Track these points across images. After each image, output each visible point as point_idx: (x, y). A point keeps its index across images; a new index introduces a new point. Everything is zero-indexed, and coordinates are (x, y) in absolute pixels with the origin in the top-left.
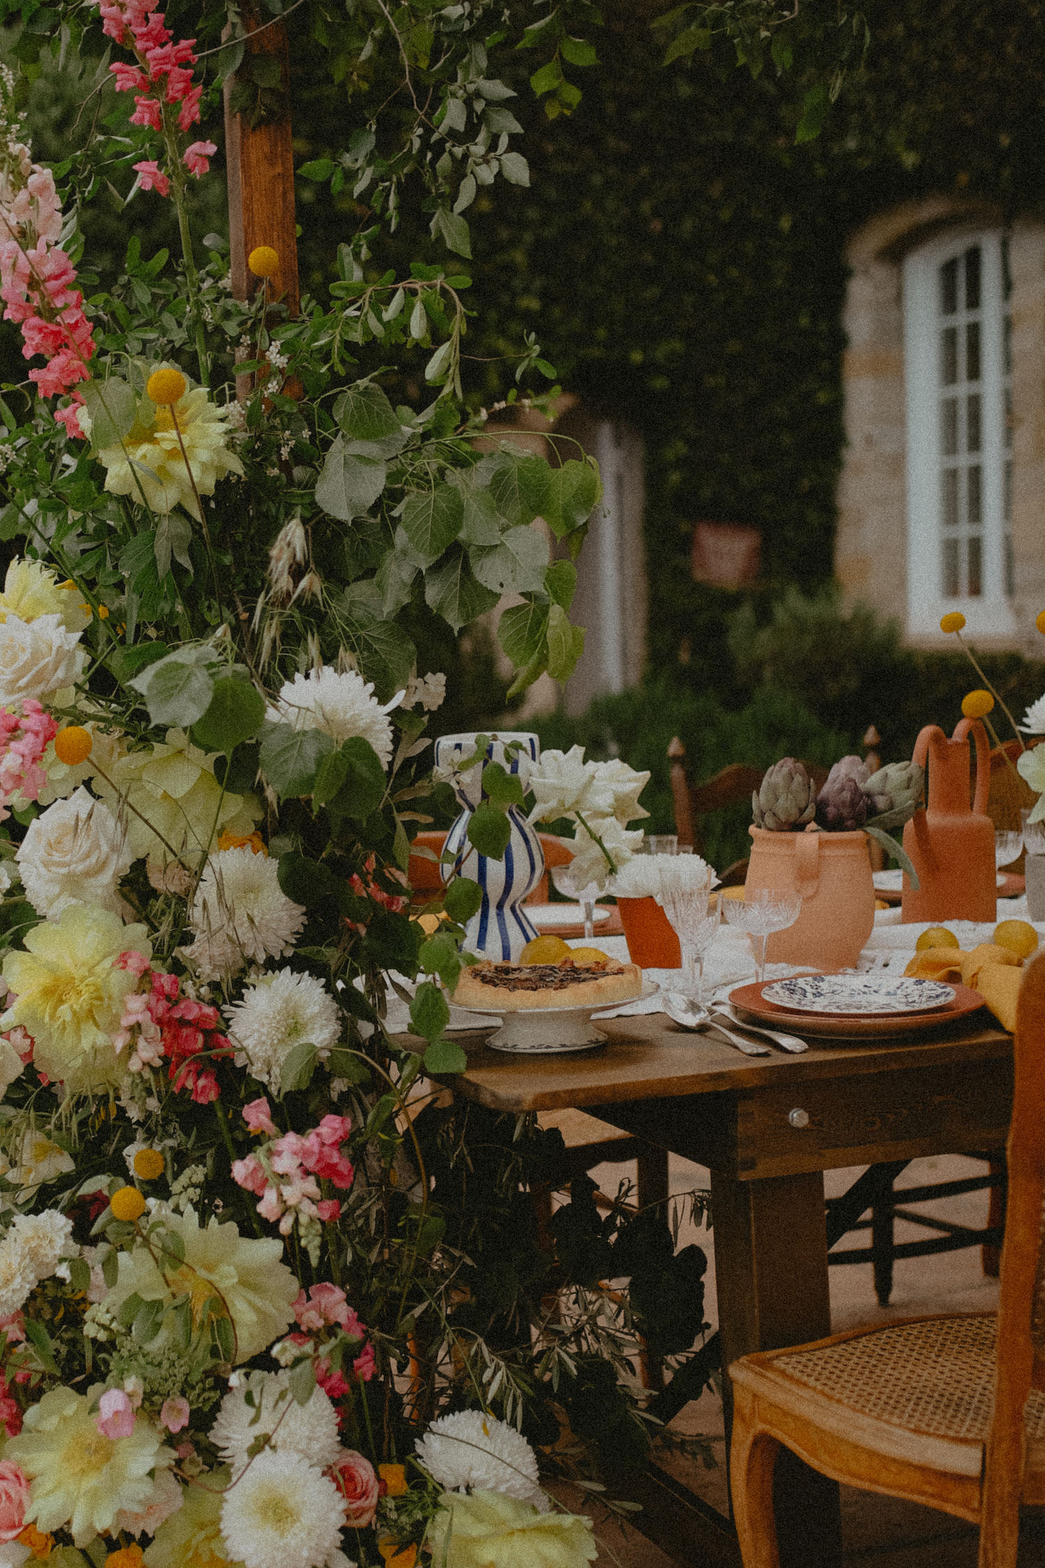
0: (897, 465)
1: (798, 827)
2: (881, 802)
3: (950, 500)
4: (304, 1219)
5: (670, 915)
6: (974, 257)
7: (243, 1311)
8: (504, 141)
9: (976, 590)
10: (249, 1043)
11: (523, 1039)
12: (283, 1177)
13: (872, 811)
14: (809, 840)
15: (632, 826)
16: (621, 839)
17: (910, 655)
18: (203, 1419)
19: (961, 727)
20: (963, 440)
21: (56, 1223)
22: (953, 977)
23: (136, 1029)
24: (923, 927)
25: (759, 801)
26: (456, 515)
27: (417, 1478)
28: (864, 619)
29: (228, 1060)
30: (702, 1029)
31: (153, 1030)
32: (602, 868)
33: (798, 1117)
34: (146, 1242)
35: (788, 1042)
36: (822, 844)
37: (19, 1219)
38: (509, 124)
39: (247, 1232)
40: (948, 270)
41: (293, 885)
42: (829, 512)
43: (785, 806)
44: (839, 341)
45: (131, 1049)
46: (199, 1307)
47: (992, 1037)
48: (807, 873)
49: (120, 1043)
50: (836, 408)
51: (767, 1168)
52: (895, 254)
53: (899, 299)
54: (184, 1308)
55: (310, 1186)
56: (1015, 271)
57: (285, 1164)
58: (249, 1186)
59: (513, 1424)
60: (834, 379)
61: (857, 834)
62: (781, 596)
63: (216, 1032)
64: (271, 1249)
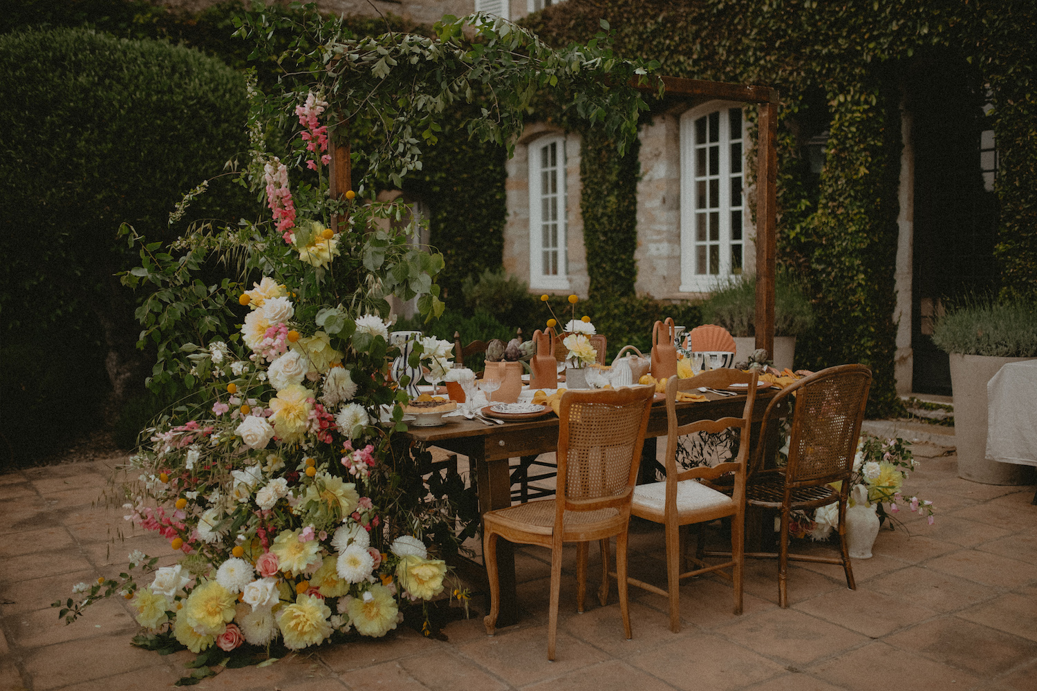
0: (526, 223)
1: (499, 360)
2: (523, 353)
3: (546, 236)
4: (363, 474)
5: (463, 386)
6: (554, 146)
7: (344, 503)
8: (416, 158)
9: (555, 272)
10: (343, 425)
11: (423, 422)
12: (357, 462)
13: (521, 355)
14: (503, 364)
15: (449, 360)
16: (447, 365)
17: (531, 295)
18: (330, 538)
19: (547, 329)
20: (550, 217)
21: (282, 482)
22: (545, 404)
23: (312, 421)
24: (536, 390)
25: (488, 352)
26: (407, 270)
27: (391, 555)
28: (514, 282)
29: (336, 430)
30: (473, 419)
31: (317, 421)
32: (440, 373)
33: (502, 443)
34: (315, 484)
35: (498, 421)
36: (506, 365)
37: (271, 481)
38: (417, 151)
39: (345, 481)
40: (545, 149)
41: (355, 377)
42: (501, 240)
43: (496, 354)
44: (505, 175)
45: (310, 426)
46: (330, 503)
47: (556, 419)
48: (502, 374)
49: (308, 424)
50: (503, 200)
51: (493, 458)
52: (526, 143)
53: (527, 160)
54: (325, 503)
55: (365, 465)
56: (568, 155)
57: (357, 458)
58: (346, 465)
59: (419, 539)
60: (502, 189)
61: (517, 362)
62: (483, 272)
63: (332, 421)
64: (352, 486)
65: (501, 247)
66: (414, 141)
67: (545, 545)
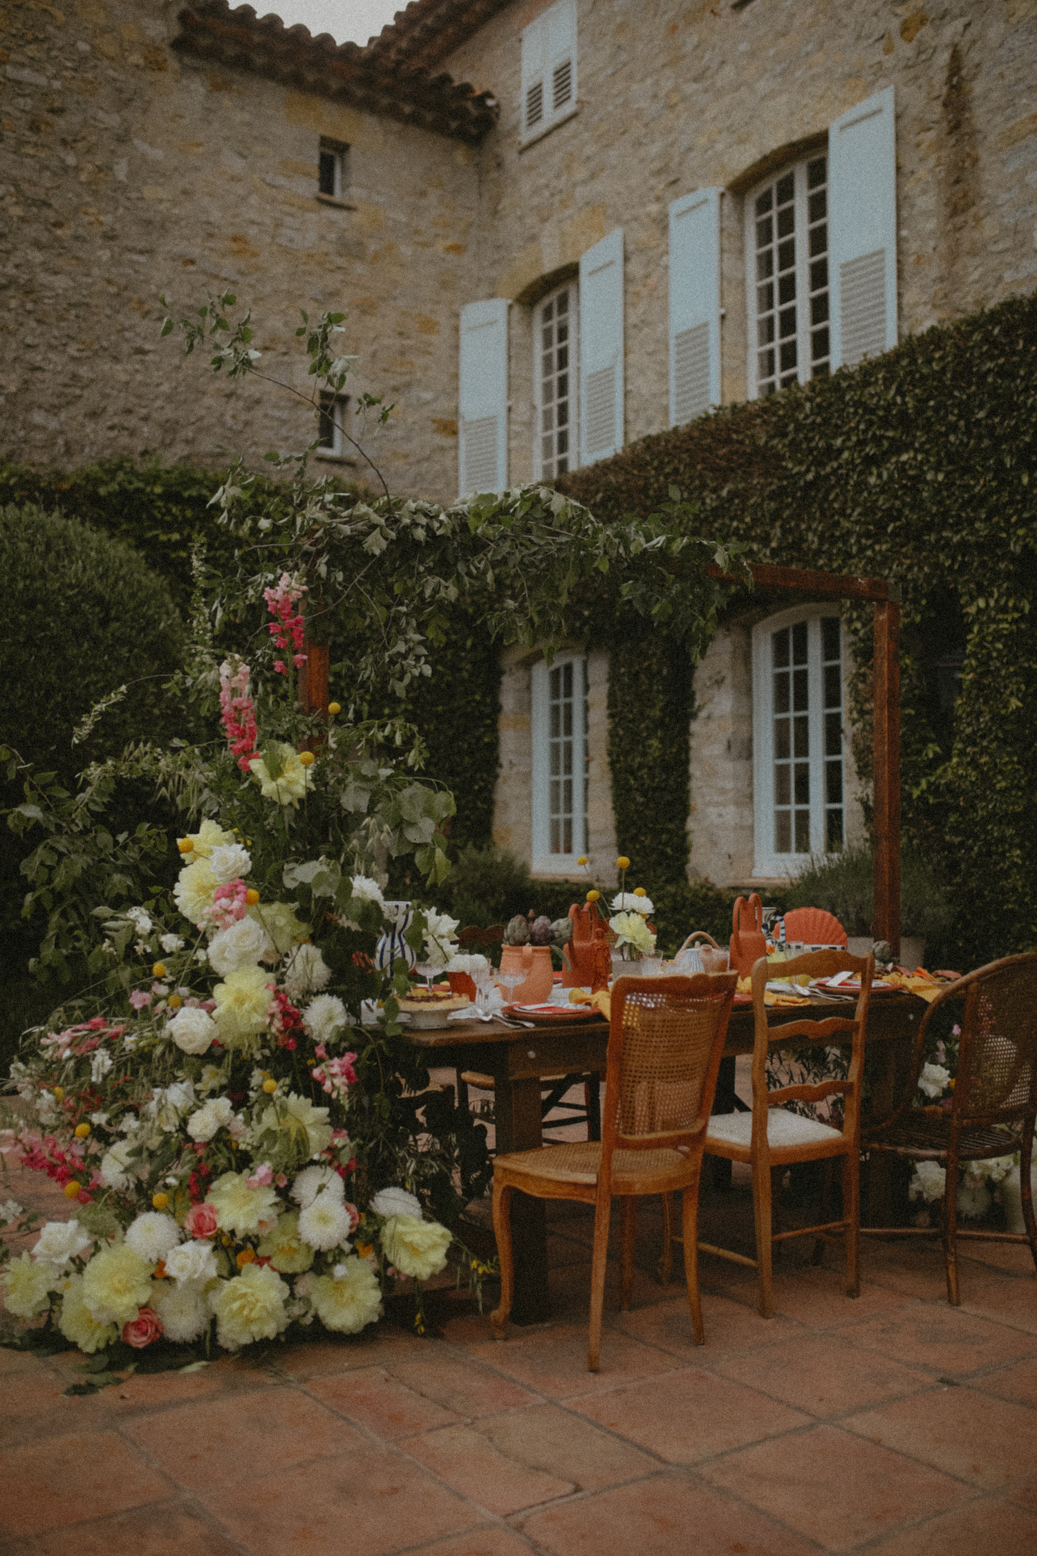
0: (527, 778)
1: (522, 944)
2: (557, 934)
3: (555, 798)
4: (342, 1093)
5: (474, 978)
6: (569, 668)
7: (313, 1134)
8: (423, 660)
9: (569, 850)
10: (312, 1024)
11: (423, 1023)
12: (333, 1075)
13: (553, 938)
14: (528, 949)
15: (453, 943)
16: (452, 949)
17: (533, 881)
18: (290, 1185)
19: (587, 905)
20: (562, 769)
21: (224, 1103)
22: (589, 1004)
23: (272, 1016)
24: (571, 989)
25: (507, 933)
27: (371, 1215)
29: (302, 1030)
30: (491, 1022)
31: (280, 1016)
32: (441, 961)
33: (532, 1054)
34: (274, 1105)
35: (527, 1024)
36: (534, 951)
37: (210, 1101)
38: (422, 651)
39: (316, 1103)
40: (555, 675)
41: (327, 959)
42: (490, 802)
43: (518, 934)
44: (497, 708)
45: (270, 1024)
46: (294, 1134)
47: (604, 1024)
48: (527, 963)
49: (268, 1020)
50: (494, 746)
51: (518, 1075)
52: (527, 664)
53: (529, 688)
54: (286, 1134)
55: (344, 1079)
56: (590, 681)
57: (336, 1069)
58: (319, 1079)
59: (411, 1192)
60: (493, 729)
61: (546, 948)
63: (297, 1018)
64: (324, 1111)
65: (490, 812)
66: (418, 637)
67: (585, 1200)
